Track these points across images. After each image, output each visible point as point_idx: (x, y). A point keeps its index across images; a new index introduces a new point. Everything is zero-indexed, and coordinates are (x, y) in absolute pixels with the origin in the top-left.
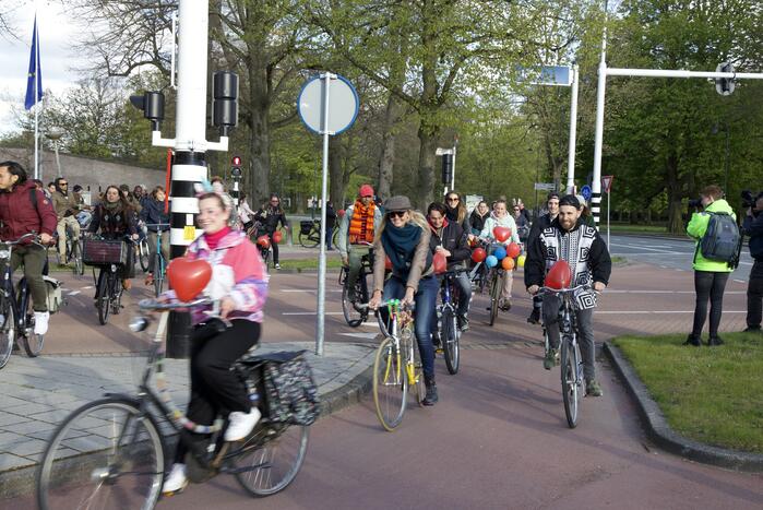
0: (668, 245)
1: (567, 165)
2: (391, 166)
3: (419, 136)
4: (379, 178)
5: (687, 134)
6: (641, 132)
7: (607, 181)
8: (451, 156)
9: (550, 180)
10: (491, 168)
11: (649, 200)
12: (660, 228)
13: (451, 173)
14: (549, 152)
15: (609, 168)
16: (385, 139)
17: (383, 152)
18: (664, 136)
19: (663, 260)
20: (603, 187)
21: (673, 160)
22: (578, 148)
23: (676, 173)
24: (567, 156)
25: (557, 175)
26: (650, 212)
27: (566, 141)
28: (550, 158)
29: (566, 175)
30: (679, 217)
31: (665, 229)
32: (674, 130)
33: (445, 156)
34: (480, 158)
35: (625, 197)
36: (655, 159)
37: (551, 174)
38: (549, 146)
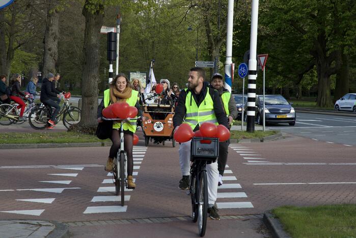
0: (319, 118)
1: (225, 44)
2: (56, 43)
3: (83, 14)
4: (44, 54)
5: (334, 15)
6: (292, 12)
7: (262, 59)
8: (116, 34)
9: (209, 58)
10: (153, 46)
11: (301, 77)
12: (310, 104)
13: (115, 51)
14: (208, 31)
15: (263, 46)
16: (49, 16)
17: (48, 29)
18: (313, 17)
19: (314, 133)
20: (259, 65)
21: (322, 39)
22: (235, 28)
23: (325, 51)
24: (225, 35)
25: (215, 53)
26: (301, 88)
27: (225, 20)
28: (209, 37)
29: (225, 53)
30: (328, 92)
31: (315, 104)
32: (323, 10)
33: (110, 34)
34: (143, 37)
35: (278, 73)
36: (305, 37)
37: (210, 52)
38: (208, 26)
